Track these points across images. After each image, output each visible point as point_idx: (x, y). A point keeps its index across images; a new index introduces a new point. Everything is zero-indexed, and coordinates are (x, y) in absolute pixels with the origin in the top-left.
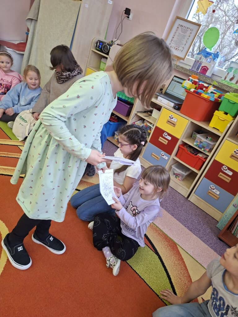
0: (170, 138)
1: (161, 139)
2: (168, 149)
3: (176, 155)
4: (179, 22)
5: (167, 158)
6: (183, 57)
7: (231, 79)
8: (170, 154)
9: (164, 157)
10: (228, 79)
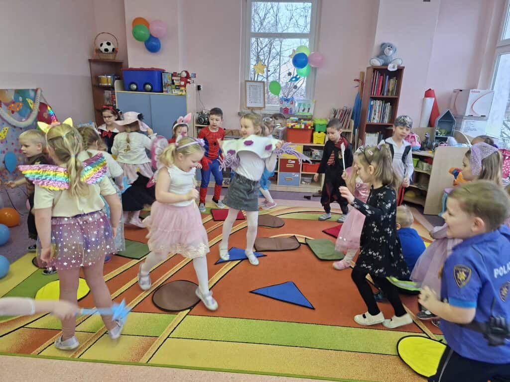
0: (294, 162)
1: (288, 166)
2: (296, 169)
3: (302, 171)
4: (248, 84)
5: (298, 176)
6: (263, 106)
7: (304, 110)
8: (299, 172)
9: (295, 176)
10: (301, 111)
